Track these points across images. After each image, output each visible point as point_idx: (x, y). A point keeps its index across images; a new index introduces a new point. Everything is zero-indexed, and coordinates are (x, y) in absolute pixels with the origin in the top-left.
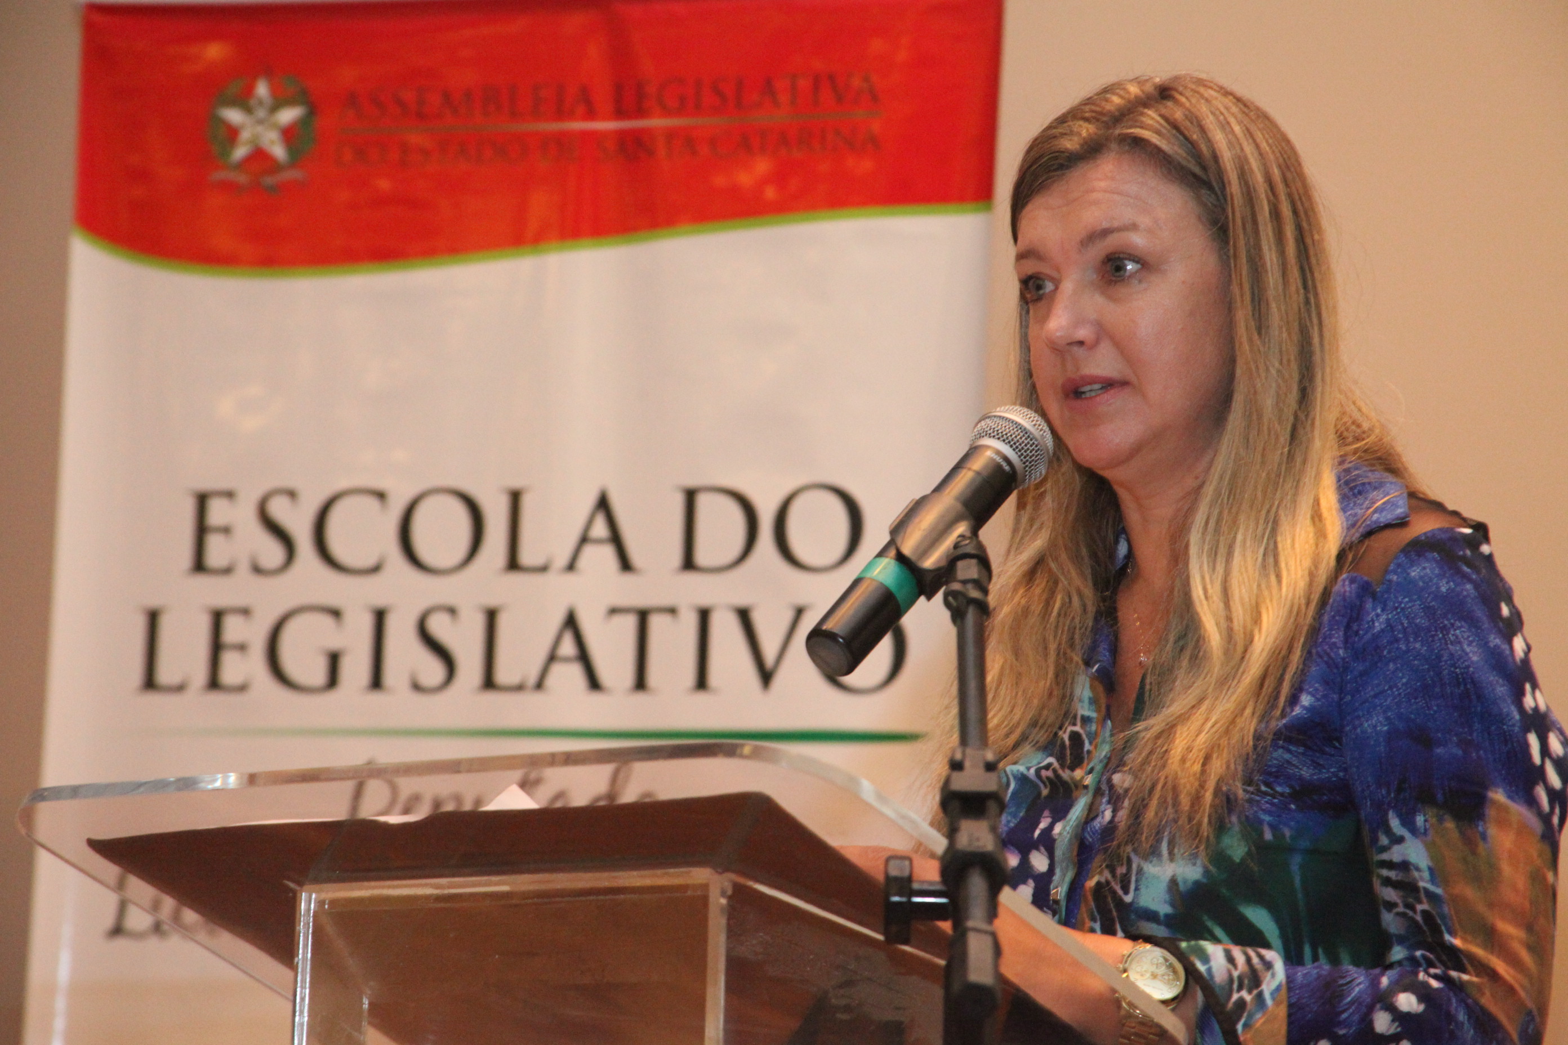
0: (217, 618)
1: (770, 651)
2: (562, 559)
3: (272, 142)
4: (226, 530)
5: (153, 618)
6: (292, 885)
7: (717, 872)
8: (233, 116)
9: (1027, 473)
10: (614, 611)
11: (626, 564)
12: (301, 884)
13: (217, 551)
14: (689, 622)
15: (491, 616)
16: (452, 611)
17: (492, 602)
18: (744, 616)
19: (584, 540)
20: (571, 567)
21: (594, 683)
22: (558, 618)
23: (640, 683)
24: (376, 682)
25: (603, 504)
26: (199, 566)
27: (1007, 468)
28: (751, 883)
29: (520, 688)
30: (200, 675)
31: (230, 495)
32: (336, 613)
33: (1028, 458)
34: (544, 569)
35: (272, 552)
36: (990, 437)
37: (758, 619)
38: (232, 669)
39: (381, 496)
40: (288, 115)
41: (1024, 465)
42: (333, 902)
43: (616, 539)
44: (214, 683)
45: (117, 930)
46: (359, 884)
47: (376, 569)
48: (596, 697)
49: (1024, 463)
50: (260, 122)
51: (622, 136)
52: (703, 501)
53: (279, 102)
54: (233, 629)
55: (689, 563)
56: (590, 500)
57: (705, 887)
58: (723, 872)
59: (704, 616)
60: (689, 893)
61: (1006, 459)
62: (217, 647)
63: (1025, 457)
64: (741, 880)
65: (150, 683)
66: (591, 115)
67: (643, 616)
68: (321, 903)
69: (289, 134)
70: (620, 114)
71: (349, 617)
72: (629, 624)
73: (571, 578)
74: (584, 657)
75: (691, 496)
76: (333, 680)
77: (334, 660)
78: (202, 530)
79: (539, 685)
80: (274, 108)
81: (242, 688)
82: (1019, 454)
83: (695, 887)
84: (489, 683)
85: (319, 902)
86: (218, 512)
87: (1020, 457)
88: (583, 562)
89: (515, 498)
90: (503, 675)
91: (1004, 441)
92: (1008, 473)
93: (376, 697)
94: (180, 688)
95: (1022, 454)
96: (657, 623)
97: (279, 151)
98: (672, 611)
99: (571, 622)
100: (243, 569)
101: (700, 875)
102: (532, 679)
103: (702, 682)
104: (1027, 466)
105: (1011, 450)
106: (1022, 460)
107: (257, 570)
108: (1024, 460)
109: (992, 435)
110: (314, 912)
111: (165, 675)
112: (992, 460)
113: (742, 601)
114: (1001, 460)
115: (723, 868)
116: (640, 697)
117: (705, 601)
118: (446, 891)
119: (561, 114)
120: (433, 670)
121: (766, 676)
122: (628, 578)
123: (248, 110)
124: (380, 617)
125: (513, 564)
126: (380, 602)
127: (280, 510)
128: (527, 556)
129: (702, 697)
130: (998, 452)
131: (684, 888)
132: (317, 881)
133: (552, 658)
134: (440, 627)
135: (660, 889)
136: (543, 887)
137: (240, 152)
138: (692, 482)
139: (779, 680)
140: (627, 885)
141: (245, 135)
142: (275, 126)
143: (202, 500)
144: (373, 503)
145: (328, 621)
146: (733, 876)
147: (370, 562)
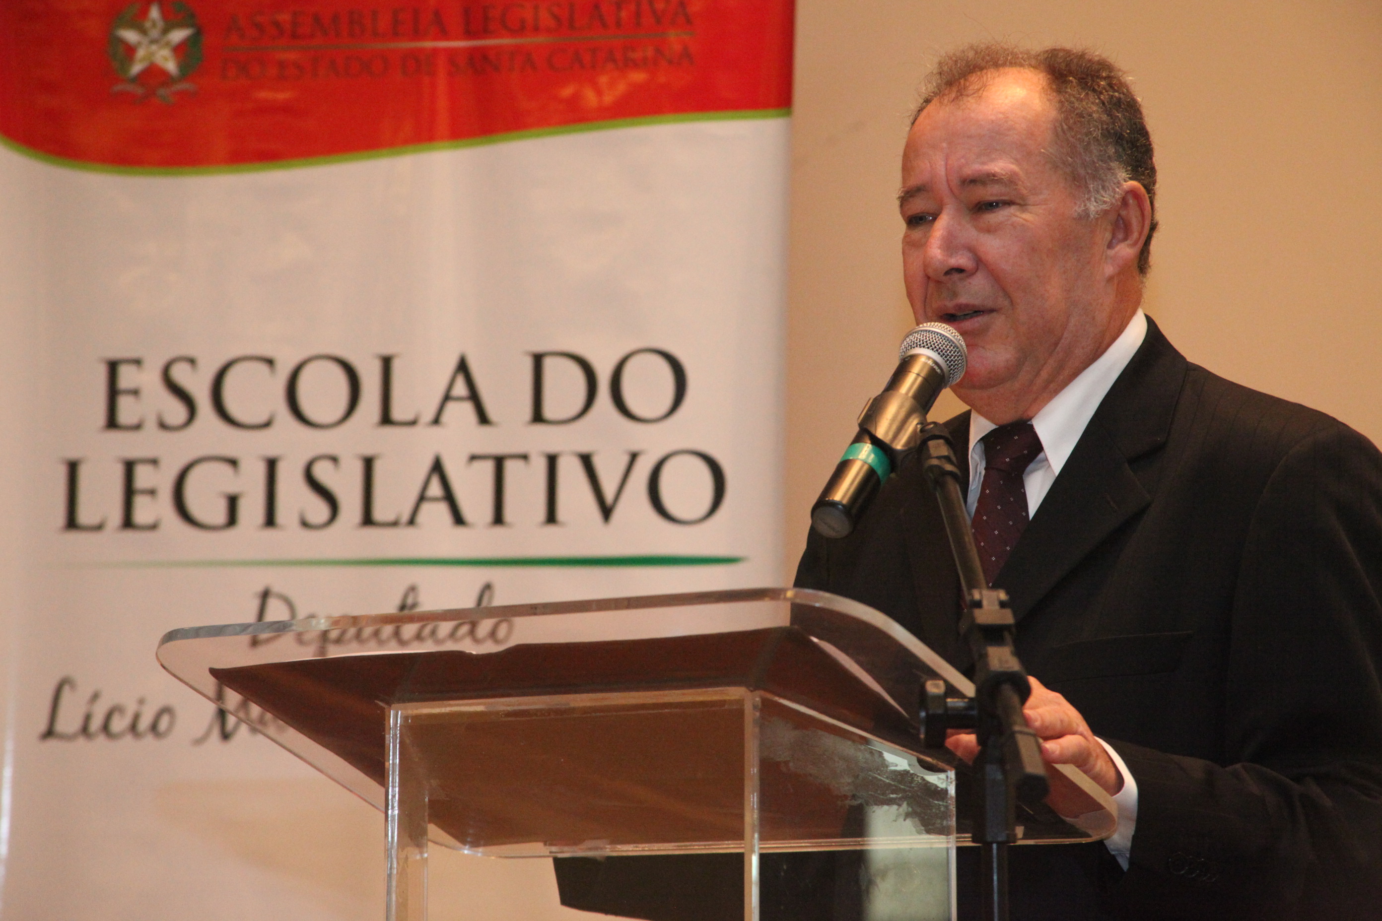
0: (129, 467)
1: (609, 491)
2: (429, 415)
3: (166, 59)
4: (135, 392)
5: (73, 468)
6: (381, 704)
7: (749, 690)
8: (130, 36)
9: (951, 375)
10: (473, 458)
11: (483, 418)
12: (389, 704)
13: (127, 410)
14: (540, 466)
15: (369, 463)
16: (334, 459)
17: (368, 452)
18: (586, 460)
19: (447, 398)
20: (436, 421)
21: (459, 519)
22: (427, 464)
23: (498, 519)
24: (270, 520)
25: (463, 367)
26: (112, 423)
27: (938, 371)
28: (777, 699)
29: (395, 524)
30: (115, 516)
31: (137, 362)
32: (233, 462)
33: (952, 363)
34: (413, 423)
35: (176, 411)
36: (921, 347)
37: (599, 463)
38: (143, 511)
39: (270, 362)
40: (178, 35)
41: (949, 369)
42: (416, 717)
43: (474, 397)
44: (128, 523)
45: (49, 733)
46: (440, 702)
47: (267, 425)
48: (461, 531)
49: (949, 367)
50: (153, 41)
51: (472, 52)
52: (549, 364)
53: (170, 25)
54: (144, 477)
55: (538, 417)
56: (452, 364)
57: (740, 702)
58: (755, 690)
59: (552, 461)
60: (726, 707)
61: (936, 363)
62: (129, 492)
63: (950, 362)
64: (769, 696)
65: (72, 523)
66: (444, 34)
67: (499, 462)
68: (405, 718)
69: (179, 50)
70: (469, 34)
71: (244, 465)
72: (488, 467)
73: (435, 430)
74: (449, 497)
75: (538, 360)
76: (232, 519)
77: (233, 502)
78: (113, 393)
79: (412, 522)
80: (166, 31)
81: (153, 527)
82: (946, 359)
83: (731, 702)
84: (368, 520)
85: (404, 717)
86: (127, 377)
87: (946, 362)
88: (446, 417)
89: (387, 363)
90: (380, 513)
91: (933, 349)
92: (940, 375)
93: (270, 533)
94: (99, 527)
95: (948, 360)
96: (511, 467)
97: (171, 66)
98: (525, 457)
99: (437, 467)
100: (151, 425)
101: (734, 693)
102: (405, 517)
103: (551, 517)
104: (951, 369)
105: (939, 356)
106: (948, 364)
107: (163, 426)
108: (950, 364)
109: (922, 345)
110: (400, 725)
111: (84, 516)
112: (925, 363)
113: (585, 449)
114: (933, 365)
115: (754, 687)
116: (499, 530)
117: (552, 449)
118: (516, 708)
119: (417, 35)
120: (319, 510)
121: (606, 511)
122: (485, 430)
123: (143, 32)
124: (272, 465)
125: (386, 419)
126: (272, 453)
127: (181, 375)
128: (397, 413)
129: (551, 529)
130: (929, 358)
131: (722, 703)
132: (402, 700)
133: (422, 498)
134: (324, 473)
135: (703, 704)
136: (598, 704)
137: (137, 68)
138: (539, 348)
139: (618, 515)
140: (672, 701)
141: (141, 53)
142: (167, 44)
143: (113, 367)
144: (263, 368)
145: (226, 469)
146: (762, 693)
147: (262, 419)
